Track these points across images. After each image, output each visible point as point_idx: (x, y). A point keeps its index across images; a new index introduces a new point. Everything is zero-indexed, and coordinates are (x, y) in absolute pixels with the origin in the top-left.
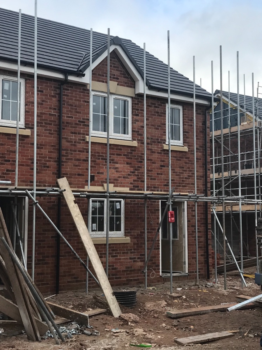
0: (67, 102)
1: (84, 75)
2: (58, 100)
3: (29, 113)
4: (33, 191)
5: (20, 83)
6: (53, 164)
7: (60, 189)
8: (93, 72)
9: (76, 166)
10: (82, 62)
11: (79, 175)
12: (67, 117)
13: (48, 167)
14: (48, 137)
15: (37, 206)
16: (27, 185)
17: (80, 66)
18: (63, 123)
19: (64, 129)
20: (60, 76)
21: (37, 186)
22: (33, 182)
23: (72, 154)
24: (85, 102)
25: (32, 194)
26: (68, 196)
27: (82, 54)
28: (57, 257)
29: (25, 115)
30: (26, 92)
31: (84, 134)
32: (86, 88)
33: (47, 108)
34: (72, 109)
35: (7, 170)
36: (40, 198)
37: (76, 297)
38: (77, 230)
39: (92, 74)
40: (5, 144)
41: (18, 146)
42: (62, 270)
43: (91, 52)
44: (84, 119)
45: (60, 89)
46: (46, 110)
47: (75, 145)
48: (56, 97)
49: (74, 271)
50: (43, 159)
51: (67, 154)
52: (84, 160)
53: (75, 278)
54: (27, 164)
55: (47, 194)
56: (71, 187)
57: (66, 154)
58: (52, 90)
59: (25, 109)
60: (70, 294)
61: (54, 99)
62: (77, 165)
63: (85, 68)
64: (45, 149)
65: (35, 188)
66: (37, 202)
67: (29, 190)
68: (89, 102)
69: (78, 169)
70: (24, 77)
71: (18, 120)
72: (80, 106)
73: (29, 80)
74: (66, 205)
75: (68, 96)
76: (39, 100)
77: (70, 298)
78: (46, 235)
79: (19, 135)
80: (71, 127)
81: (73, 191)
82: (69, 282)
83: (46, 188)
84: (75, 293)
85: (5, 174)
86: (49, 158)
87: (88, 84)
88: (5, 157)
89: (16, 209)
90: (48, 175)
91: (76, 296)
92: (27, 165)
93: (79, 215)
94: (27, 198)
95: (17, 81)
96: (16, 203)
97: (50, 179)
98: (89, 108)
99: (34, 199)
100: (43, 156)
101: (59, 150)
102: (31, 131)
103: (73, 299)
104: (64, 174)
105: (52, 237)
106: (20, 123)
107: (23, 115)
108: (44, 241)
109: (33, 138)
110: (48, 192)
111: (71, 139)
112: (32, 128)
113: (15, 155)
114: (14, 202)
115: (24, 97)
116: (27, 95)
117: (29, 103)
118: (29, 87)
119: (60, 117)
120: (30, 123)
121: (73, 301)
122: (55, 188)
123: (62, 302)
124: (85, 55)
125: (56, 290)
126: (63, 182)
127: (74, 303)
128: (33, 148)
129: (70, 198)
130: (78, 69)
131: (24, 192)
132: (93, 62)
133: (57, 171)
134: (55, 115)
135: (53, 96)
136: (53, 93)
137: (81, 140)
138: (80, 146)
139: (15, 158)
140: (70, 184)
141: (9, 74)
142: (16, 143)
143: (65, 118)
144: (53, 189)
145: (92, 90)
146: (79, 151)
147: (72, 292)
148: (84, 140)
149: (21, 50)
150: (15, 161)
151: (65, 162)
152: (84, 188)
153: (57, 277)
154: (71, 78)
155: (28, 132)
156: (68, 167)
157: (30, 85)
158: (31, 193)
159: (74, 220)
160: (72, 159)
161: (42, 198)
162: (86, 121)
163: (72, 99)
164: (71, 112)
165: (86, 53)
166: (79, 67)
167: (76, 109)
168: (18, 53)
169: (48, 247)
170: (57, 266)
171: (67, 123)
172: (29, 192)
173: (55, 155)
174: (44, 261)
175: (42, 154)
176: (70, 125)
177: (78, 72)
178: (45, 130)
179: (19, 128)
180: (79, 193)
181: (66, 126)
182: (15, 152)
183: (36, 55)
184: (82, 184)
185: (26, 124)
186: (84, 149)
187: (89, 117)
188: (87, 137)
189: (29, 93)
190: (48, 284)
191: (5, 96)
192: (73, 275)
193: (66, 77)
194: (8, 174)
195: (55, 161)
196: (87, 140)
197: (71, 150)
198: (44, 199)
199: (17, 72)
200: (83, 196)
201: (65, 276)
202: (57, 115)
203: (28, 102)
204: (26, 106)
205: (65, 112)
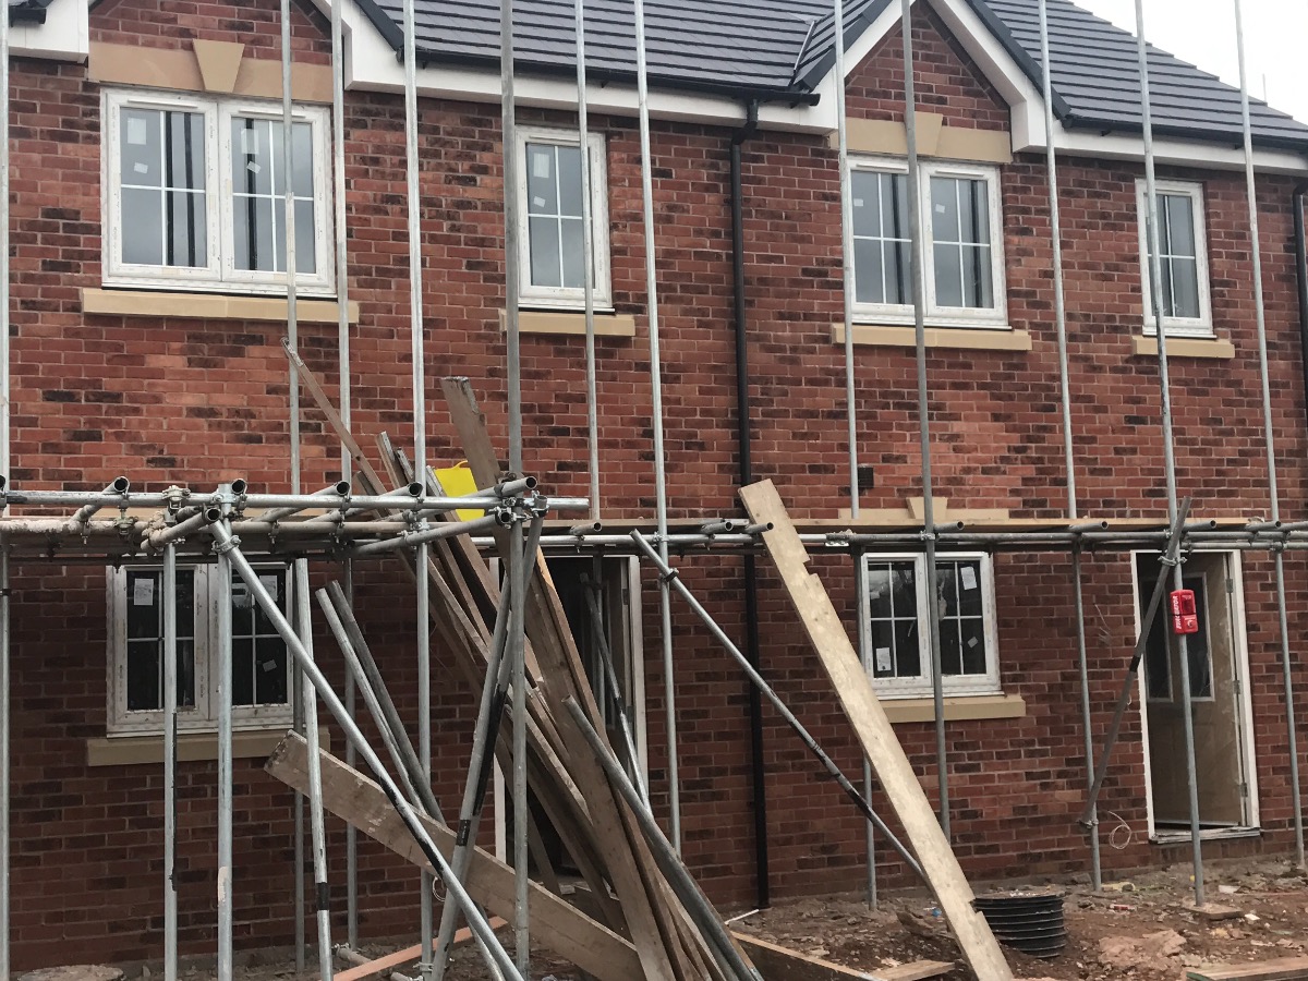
0: (759, 206)
1: (815, 100)
2: (726, 201)
3: (624, 256)
4: (656, 535)
5: (589, 149)
6: (719, 435)
7: (752, 522)
8: (850, 85)
9: (804, 436)
10: (805, 53)
11: (814, 469)
12: (762, 259)
13: (701, 446)
14: (697, 336)
15: (673, 588)
16: (632, 515)
17: (800, 67)
18: (747, 282)
19: (750, 303)
20: (729, 112)
21: (669, 516)
22: (654, 504)
23: (785, 394)
24: (825, 197)
25: (657, 545)
26: (782, 546)
27: (803, 22)
28: (756, 771)
29: (613, 263)
30: (611, 182)
31: (825, 318)
32: (826, 145)
33: (686, 233)
34: (776, 227)
35: (561, 466)
36: (682, 557)
37: (835, 918)
38: (824, 674)
39: (846, 93)
40: (549, 372)
41: (593, 376)
42: (775, 820)
43: (839, 12)
44: (821, 262)
45: (730, 157)
46: (685, 240)
47: (794, 361)
48: (718, 192)
49: (819, 825)
50: (683, 419)
51: (767, 394)
52: (831, 415)
53: (824, 850)
54: (631, 439)
55: (707, 543)
56: (791, 516)
57: (762, 394)
58: (703, 166)
59: (611, 243)
60: (811, 907)
61: (710, 198)
62: (806, 433)
63: (818, 74)
64: (689, 381)
65: (664, 522)
66: (673, 574)
67: (645, 530)
68: (837, 198)
69: (812, 447)
70: (602, 129)
71: (590, 282)
72: (805, 216)
73: (620, 135)
74: (777, 582)
75: (760, 181)
76: (659, 205)
77: (812, 923)
78: (710, 695)
79: (597, 338)
80: (778, 296)
81: (800, 530)
82: (802, 864)
83: (701, 521)
84: (829, 905)
85: (556, 478)
86: (705, 412)
87: (832, 130)
88: (551, 420)
89: (600, 600)
90: (705, 477)
91: (834, 915)
92: (630, 445)
93: (828, 617)
94: (634, 560)
95: (578, 145)
96: (600, 582)
97: (712, 489)
98: (840, 220)
99: (663, 560)
100: (682, 406)
101: (739, 383)
102: (635, 319)
103: (822, 924)
104: (760, 468)
105: (732, 700)
106: (595, 293)
107: (603, 266)
108: (705, 714)
109: (648, 345)
110: (710, 535)
111: (777, 338)
112: (640, 310)
113: (587, 411)
114: (591, 577)
115: (605, 199)
116: (616, 190)
117: (623, 220)
118: (622, 160)
119: (734, 259)
120: (630, 293)
121: (825, 934)
122: (735, 522)
123: (786, 935)
124: (816, 25)
125: (759, 893)
126: (762, 499)
127: (831, 941)
128: (649, 380)
129: (788, 553)
130: (793, 79)
131: (627, 537)
132: (846, 48)
133: (735, 458)
134: (719, 256)
135: (708, 188)
136: (704, 176)
137: (816, 340)
138: (812, 363)
139: (585, 420)
140: (786, 503)
141: (546, 119)
142: (584, 365)
143: (752, 263)
144: (729, 525)
145: (849, 153)
146: (811, 382)
147: (819, 903)
148: (826, 340)
149: (585, 31)
150: (586, 432)
151: (762, 424)
152: (836, 516)
153: (759, 845)
154: (769, 115)
155: (624, 325)
156: (773, 443)
157: (624, 156)
158: (651, 543)
159: (812, 633)
160: (785, 413)
161: (688, 558)
162: (829, 268)
163: (774, 193)
164: (773, 238)
165: (818, 18)
166: (796, 73)
167: (793, 228)
168: (574, 42)
169: (722, 736)
170: (757, 806)
171: (762, 281)
172: (644, 539)
173: (723, 401)
174: (710, 787)
175: (678, 401)
176: (771, 289)
177: (794, 91)
178: (686, 313)
179: (596, 313)
180: (823, 536)
181: (759, 293)
182: (582, 399)
183: (641, 45)
184: (829, 504)
185: (616, 297)
186: (828, 372)
187: (841, 253)
188: (837, 326)
189: (621, 181)
190: (726, 871)
191: (539, 202)
192: (816, 838)
193: (751, 113)
194: (566, 479)
195: (727, 425)
196: (840, 339)
197: (781, 381)
198: (695, 561)
199: (577, 113)
200: (837, 545)
201: (788, 841)
202: (724, 257)
203: (619, 217)
204: (615, 233)
205: (754, 241)
